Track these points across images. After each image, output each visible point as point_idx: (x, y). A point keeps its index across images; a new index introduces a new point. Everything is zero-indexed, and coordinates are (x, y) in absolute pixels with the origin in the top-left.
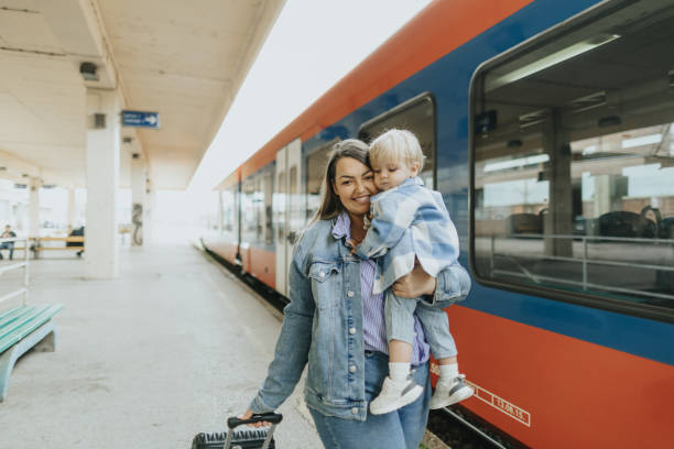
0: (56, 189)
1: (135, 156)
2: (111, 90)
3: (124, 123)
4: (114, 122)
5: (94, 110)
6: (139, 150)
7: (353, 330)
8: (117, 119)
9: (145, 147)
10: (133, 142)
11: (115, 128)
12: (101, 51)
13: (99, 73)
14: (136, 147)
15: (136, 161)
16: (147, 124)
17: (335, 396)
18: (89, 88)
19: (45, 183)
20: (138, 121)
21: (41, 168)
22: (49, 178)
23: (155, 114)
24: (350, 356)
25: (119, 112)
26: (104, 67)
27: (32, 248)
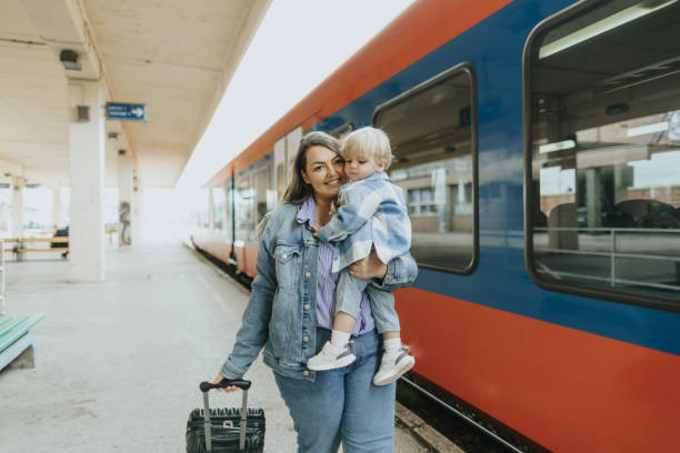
0: (40, 189)
1: (122, 152)
2: (95, 80)
3: (109, 116)
4: (98, 114)
5: (76, 102)
6: (125, 146)
7: (307, 307)
8: (102, 111)
9: (132, 145)
10: (119, 137)
11: (99, 122)
12: (82, 37)
13: (81, 62)
14: (122, 143)
15: (122, 157)
16: (134, 116)
17: (290, 360)
18: (70, 78)
19: (30, 182)
20: (124, 114)
21: (24, 167)
22: (32, 177)
23: (141, 107)
24: (304, 328)
25: (104, 104)
26: (85, 54)
27: (15, 250)
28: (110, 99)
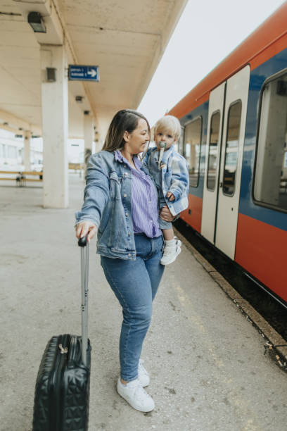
0: (39, 138)
1: (86, 113)
2: (60, 45)
3: (70, 77)
4: (62, 75)
5: (45, 66)
6: (88, 108)
8: (65, 73)
9: (93, 106)
10: (83, 100)
11: (63, 81)
13: (45, 23)
14: (86, 104)
15: (87, 116)
16: (89, 77)
18: (42, 44)
19: (34, 134)
20: (82, 75)
23: (95, 68)
25: (67, 67)
26: (48, 15)
27: (18, 179)
28: (72, 63)
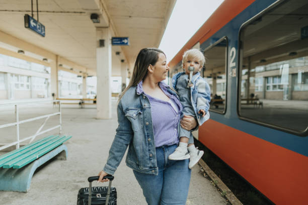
0: (92, 77)
1: (123, 61)
2: (107, 27)
3: (113, 44)
4: (108, 43)
5: (99, 38)
6: (124, 58)
7: (150, 139)
8: (110, 42)
9: (127, 57)
10: (120, 54)
11: (109, 47)
12: (99, 7)
13: (101, 19)
14: (122, 56)
15: (123, 63)
16: (123, 43)
17: (145, 166)
18: (97, 27)
19: (89, 75)
20: (119, 42)
21: (87, 69)
22: (90, 72)
23: (126, 38)
24: (149, 150)
25: (111, 38)
26: (101, 15)
27: (80, 104)
28: (114, 36)
